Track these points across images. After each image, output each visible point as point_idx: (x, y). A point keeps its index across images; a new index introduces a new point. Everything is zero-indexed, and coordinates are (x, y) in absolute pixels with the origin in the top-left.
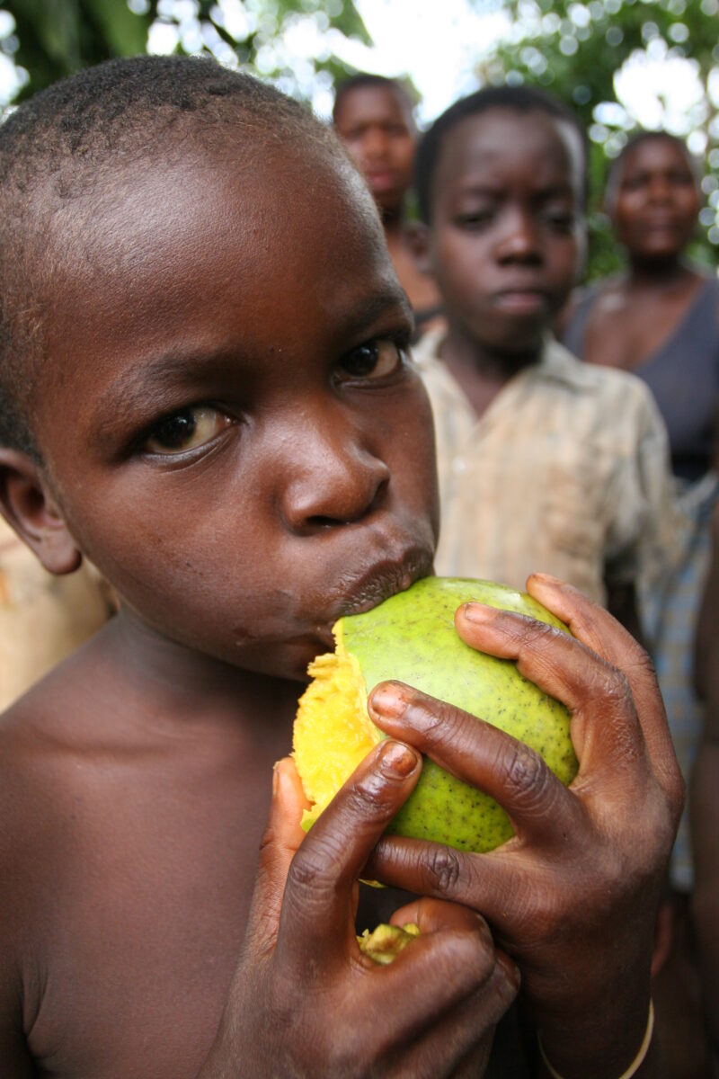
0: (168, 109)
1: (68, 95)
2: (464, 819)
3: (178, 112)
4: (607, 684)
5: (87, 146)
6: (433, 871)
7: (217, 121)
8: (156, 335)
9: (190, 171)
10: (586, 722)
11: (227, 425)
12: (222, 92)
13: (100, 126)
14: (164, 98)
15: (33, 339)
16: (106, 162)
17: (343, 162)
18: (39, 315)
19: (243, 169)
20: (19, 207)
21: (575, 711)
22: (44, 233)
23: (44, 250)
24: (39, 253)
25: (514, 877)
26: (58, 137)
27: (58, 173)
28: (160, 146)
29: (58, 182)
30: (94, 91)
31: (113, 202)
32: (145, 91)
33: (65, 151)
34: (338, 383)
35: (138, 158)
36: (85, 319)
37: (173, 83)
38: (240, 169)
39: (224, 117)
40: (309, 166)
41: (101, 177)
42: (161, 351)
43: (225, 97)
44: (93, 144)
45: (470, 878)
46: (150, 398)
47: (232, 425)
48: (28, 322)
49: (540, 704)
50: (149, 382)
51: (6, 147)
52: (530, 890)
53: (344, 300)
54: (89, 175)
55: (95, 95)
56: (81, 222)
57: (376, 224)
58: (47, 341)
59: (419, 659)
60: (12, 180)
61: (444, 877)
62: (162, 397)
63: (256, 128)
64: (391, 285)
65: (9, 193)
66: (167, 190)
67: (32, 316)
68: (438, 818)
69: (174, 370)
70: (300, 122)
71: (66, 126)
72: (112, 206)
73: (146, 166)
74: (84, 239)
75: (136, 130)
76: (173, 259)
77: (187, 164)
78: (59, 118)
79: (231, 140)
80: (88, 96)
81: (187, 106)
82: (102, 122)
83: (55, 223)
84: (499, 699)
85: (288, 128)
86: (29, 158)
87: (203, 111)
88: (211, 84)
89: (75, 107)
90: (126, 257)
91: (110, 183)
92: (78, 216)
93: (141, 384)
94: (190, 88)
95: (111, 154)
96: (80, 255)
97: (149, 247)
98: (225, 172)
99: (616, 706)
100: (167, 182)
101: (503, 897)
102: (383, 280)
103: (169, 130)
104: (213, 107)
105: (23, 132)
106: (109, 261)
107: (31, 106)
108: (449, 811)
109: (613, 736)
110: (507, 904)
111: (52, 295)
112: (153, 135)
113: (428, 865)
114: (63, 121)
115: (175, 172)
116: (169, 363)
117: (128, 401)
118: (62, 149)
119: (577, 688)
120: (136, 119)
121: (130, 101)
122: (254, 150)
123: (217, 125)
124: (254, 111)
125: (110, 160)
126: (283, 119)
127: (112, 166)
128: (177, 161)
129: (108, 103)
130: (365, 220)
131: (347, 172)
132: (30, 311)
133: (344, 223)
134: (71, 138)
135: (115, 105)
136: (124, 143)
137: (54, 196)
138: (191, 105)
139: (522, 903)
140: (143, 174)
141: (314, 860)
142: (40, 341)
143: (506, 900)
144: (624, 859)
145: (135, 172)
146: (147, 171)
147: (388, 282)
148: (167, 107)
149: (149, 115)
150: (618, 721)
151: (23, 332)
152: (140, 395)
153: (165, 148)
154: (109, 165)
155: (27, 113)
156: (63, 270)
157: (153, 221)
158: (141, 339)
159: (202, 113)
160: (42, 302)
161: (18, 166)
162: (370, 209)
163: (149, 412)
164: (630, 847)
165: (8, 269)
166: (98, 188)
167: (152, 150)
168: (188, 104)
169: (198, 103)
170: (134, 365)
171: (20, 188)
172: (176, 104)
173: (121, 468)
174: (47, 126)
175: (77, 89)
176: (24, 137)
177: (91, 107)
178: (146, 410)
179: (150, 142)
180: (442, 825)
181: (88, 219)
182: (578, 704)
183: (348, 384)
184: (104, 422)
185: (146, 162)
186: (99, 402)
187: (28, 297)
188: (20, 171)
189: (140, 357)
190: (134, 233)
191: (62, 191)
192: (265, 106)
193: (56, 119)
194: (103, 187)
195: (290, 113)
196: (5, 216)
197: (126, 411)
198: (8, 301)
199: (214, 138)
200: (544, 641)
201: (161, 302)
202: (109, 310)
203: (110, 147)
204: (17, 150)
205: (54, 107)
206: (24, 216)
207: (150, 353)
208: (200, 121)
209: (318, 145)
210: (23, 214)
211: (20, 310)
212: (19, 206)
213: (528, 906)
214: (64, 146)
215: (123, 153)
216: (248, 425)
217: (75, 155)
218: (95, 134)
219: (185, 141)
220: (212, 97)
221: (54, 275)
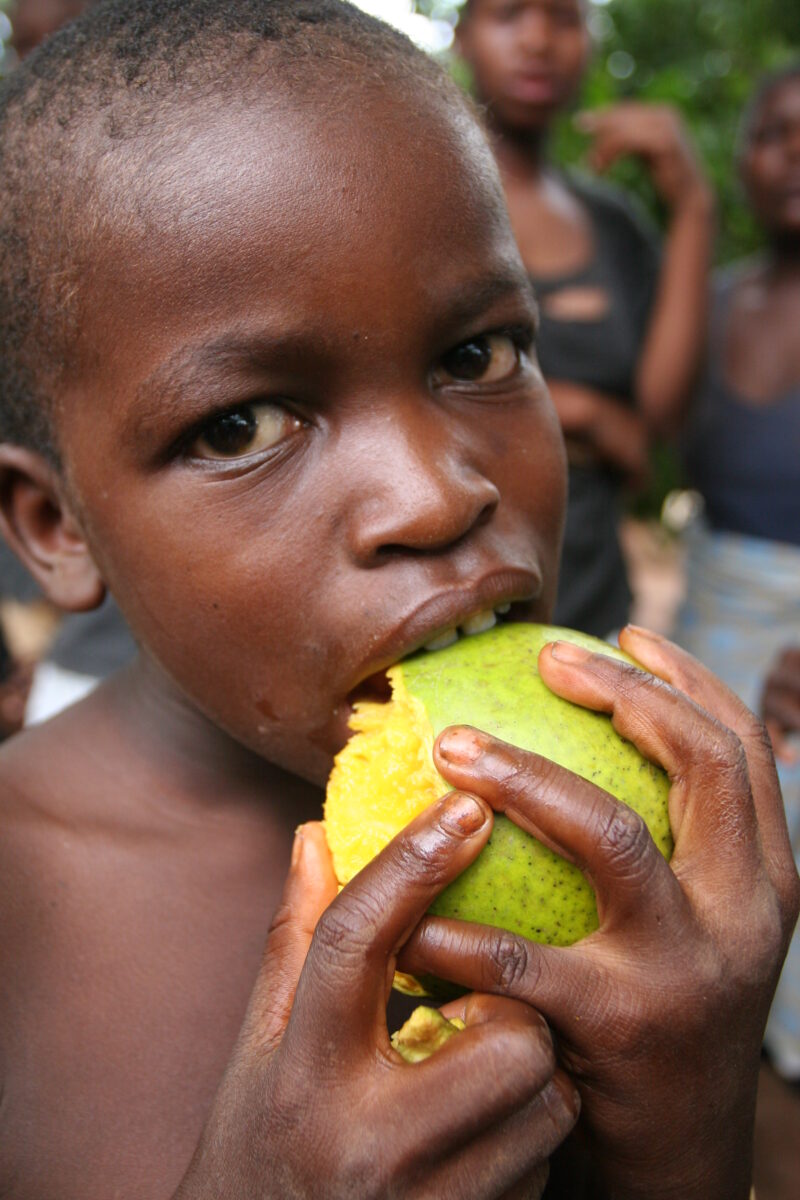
0: (247, 37)
1: (126, 13)
2: (542, 900)
3: (259, 41)
4: (716, 747)
5: (146, 77)
6: (496, 959)
7: (305, 53)
8: (215, 310)
9: (269, 112)
10: (687, 792)
11: (295, 429)
12: (314, 18)
13: (164, 54)
14: (244, 22)
15: (65, 309)
16: (169, 97)
17: (460, 112)
18: (75, 279)
19: (336, 113)
20: (58, 147)
21: (676, 778)
22: (88, 179)
23: (86, 201)
24: (80, 203)
25: (592, 974)
26: (110, 64)
27: (109, 107)
28: (235, 81)
29: (109, 119)
30: (159, 11)
31: (174, 146)
32: (220, 14)
33: (119, 82)
34: (437, 387)
35: (208, 94)
36: (130, 285)
37: (255, 5)
38: (329, 113)
39: (315, 50)
40: (416, 114)
41: (160, 115)
42: (220, 330)
43: (318, 25)
44: (153, 75)
45: (540, 972)
46: (203, 387)
47: (301, 428)
48: (60, 288)
49: (640, 770)
50: (203, 367)
51: (46, 74)
52: (611, 991)
53: (448, 282)
54: (147, 112)
55: (158, 15)
56: (134, 169)
57: (496, 189)
58: (82, 312)
59: (499, 706)
60: (52, 113)
61: (509, 968)
62: (217, 387)
63: (354, 64)
64: (511, 266)
65: (46, 129)
66: (240, 135)
67: (66, 279)
68: (512, 898)
69: (236, 354)
70: (408, 59)
71: (121, 52)
72: (173, 151)
73: (216, 105)
74: (136, 189)
75: (207, 61)
76: (242, 218)
77: (266, 104)
78: (113, 42)
79: (322, 78)
80: (150, 16)
81: (270, 33)
82: (165, 49)
83: (102, 167)
84: (594, 759)
85: (393, 67)
86: (74, 88)
87: (288, 40)
88: (302, 8)
89: (134, 29)
90: (186, 213)
91: (172, 122)
92: (131, 161)
93: (193, 368)
94: (276, 12)
95: (175, 88)
96: (130, 207)
97: (214, 202)
98: (311, 116)
99: (724, 775)
100: (241, 125)
101: (577, 997)
102: (501, 259)
103: (246, 62)
104: (302, 36)
105: (67, 56)
106: (165, 217)
107: (79, 25)
108: (527, 889)
109: (718, 811)
110: (581, 1006)
111: (93, 255)
112: (227, 67)
113: (491, 953)
114: (118, 46)
115: (251, 113)
116: (230, 345)
117: (176, 390)
118: (115, 79)
119: (681, 750)
120: (208, 48)
121: (202, 25)
122: (349, 92)
123: (306, 59)
124: (353, 44)
125: (173, 95)
126: (388, 55)
127: (175, 102)
128: (254, 100)
129: (175, 26)
130: (482, 185)
131: (463, 124)
132: (64, 273)
133: (455, 186)
134: (127, 66)
135: (183, 28)
136: (191, 75)
137: (102, 135)
138: (276, 33)
139: (599, 1006)
140: (212, 114)
141: (345, 918)
142: (73, 312)
143: (581, 1001)
144: (724, 961)
145: (202, 112)
146: (218, 110)
147: (508, 263)
148: (246, 34)
149: (224, 43)
150: (725, 793)
151: (53, 300)
152: (189, 384)
153: (241, 83)
154: (171, 101)
155: (75, 34)
156: (108, 225)
157: (221, 171)
158: (196, 314)
159: (289, 44)
160: (80, 264)
161: (60, 97)
162: (490, 171)
163: (201, 404)
164: (733, 947)
165: (41, 222)
166: (156, 128)
167: (225, 86)
168: (272, 31)
169: (284, 30)
170: (186, 346)
171: (61, 124)
172: (258, 31)
173: (159, 474)
174: (98, 51)
175: (137, 7)
176: (69, 62)
177: (153, 30)
178: (198, 402)
179: (223, 76)
180: (515, 907)
181: (142, 165)
182: (679, 771)
183: (450, 388)
184: (145, 415)
185: (216, 99)
186: (141, 389)
187: (63, 257)
188: (62, 103)
189: (195, 337)
190: (197, 185)
191: (112, 130)
192: (365, 38)
193: (109, 43)
194: (162, 127)
195: (397, 48)
196: (40, 157)
197: (172, 401)
198: (37, 260)
199: (301, 74)
200: (643, 691)
201: (225, 269)
202: (160, 276)
203: (174, 79)
204: (59, 78)
205: (109, 28)
206: (64, 158)
207: (207, 332)
208: (285, 53)
209: (429, 88)
210: (64, 156)
211: (51, 272)
212: (58, 145)
213: (607, 1011)
214: (118, 75)
215: (190, 88)
216: (321, 430)
217: (131, 87)
218: (157, 62)
219: (266, 76)
220: (301, 24)
221: (96, 231)
